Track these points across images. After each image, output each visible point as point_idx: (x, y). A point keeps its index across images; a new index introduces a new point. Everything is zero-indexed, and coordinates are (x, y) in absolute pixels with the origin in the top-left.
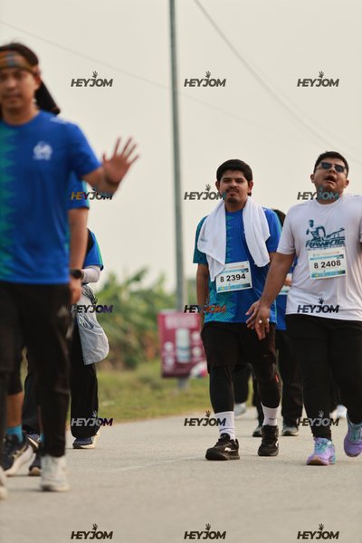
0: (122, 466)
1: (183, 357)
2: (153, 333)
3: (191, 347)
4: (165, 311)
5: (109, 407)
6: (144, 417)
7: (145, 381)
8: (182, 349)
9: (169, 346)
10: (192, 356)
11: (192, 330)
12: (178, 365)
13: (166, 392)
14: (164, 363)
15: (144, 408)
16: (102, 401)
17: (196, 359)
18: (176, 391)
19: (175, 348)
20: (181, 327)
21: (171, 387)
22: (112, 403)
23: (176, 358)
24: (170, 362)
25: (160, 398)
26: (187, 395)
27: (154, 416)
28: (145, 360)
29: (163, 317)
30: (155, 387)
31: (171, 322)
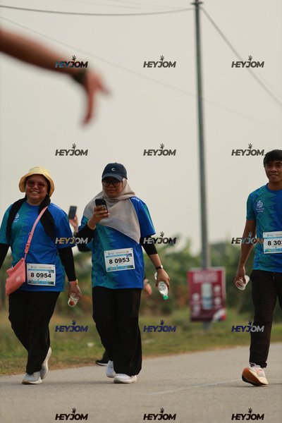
0: (160, 391)
1: (207, 304)
2: (184, 287)
3: (213, 297)
4: (193, 269)
5: (150, 344)
6: (177, 352)
7: (178, 323)
8: (207, 299)
9: (196, 297)
10: (214, 304)
11: (214, 284)
12: (203, 311)
13: (194, 332)
14: (192, 310)
15: (177, 345)
16: (144, 339)
17: (217, 307)
18: (202, 332)
19: (201, 298)
20: (206, 282)
21: (198, 329)
22: (152, 341)
23: (201, 306)
24: (197, 309)
25: (190, 337)
26: (210, 335)
27: (184, 351)
28: (178, 307)
29: (192, 274)
30: (186, 329)
31: (197, 278)
